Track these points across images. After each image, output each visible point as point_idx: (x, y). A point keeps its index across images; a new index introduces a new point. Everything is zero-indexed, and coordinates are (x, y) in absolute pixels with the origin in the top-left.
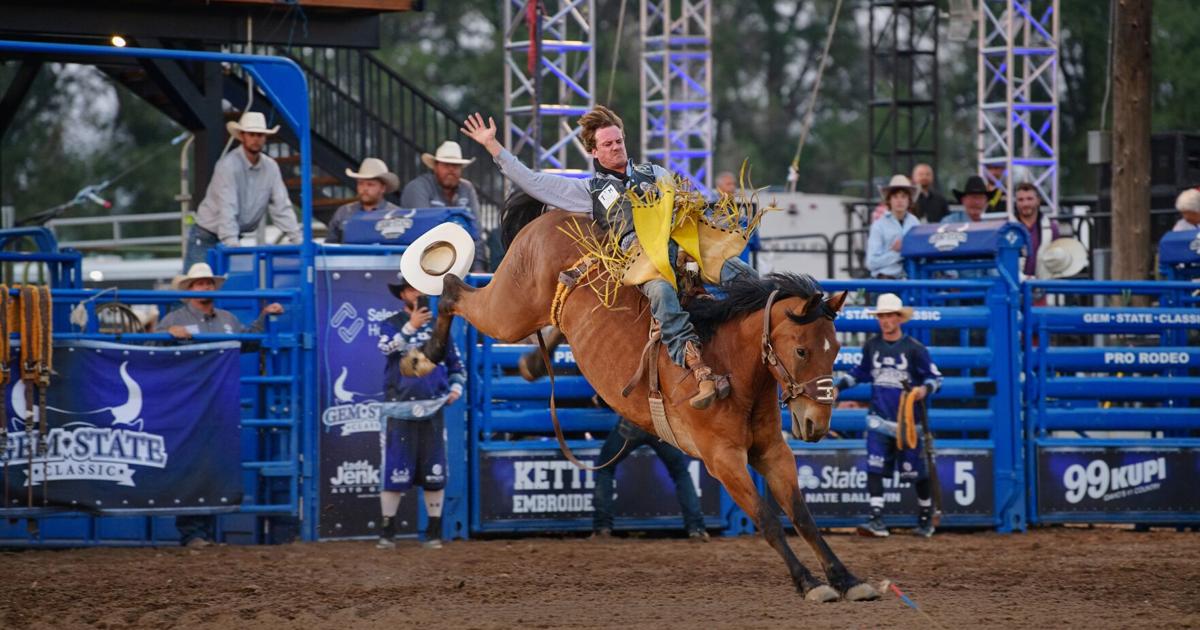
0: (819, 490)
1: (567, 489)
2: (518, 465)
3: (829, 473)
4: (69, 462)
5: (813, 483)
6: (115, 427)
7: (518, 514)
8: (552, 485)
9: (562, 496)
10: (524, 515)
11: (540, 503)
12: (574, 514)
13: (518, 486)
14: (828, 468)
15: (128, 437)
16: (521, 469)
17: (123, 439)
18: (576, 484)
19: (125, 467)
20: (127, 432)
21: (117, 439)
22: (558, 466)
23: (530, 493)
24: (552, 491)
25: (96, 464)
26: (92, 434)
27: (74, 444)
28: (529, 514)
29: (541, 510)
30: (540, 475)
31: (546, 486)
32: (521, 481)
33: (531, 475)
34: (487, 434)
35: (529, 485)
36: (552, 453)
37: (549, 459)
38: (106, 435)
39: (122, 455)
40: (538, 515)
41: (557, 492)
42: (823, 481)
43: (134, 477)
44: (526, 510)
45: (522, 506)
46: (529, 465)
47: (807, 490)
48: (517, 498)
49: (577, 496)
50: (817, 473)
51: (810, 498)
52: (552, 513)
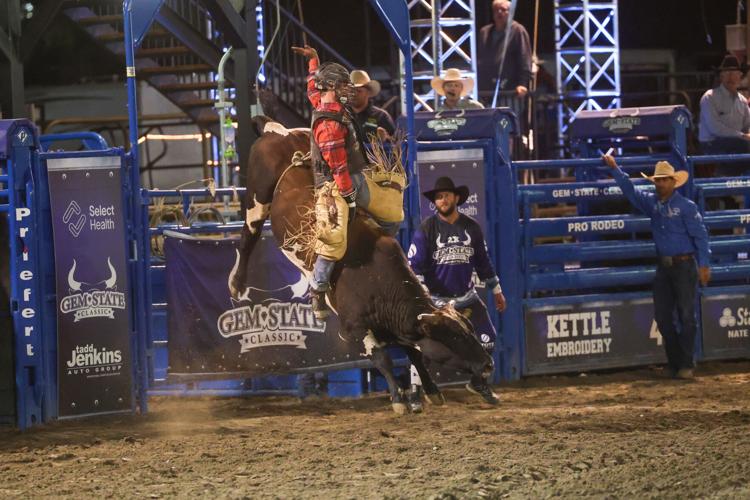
0: (736, 328)
1: (581, 337)
2: (549, 318)
3: (742, 313)
4: (266, 332)
5: (732, 322)
6: (293, 301)
7: (551, 358)
8: (571, 333)
9: (577, 342)
10: (554, 358)
11: (564, 348)
12: (585, 356)
13: (550, 336)
14: (741, 309)
15: (301, 309)
16: (552, 320)
17: (298, 310)
18: (586, 332)
19: (300, 333)
20: (300, 305)
21: (294, 310)
22: (574, 317)
23: (557, 340)
24: (571, 338)
25: (283, 332)
26: (279, 307)
27: (268, 317)
28: (558, 359)
29: (564, 354)
30: (564, 326)
31: (566, 334)
32: (552, 332)
33: (558, 326)
34: (529, 294)
35: (556, 335)
36: (570, 307)
37: (569, 312)
38: (287, 308)
39: (298, 324)
40: (563, 358)
41: (574, 339)
42: (738, 320)
43: (306, 341)
44: (555, 355)
45: (553, 351)
46: (556, 318)
47: (728, 328)
48: (549, 345)
49: (587, 342)
50: (734, 314)
51: (731, 334)
52: (572, 356)
